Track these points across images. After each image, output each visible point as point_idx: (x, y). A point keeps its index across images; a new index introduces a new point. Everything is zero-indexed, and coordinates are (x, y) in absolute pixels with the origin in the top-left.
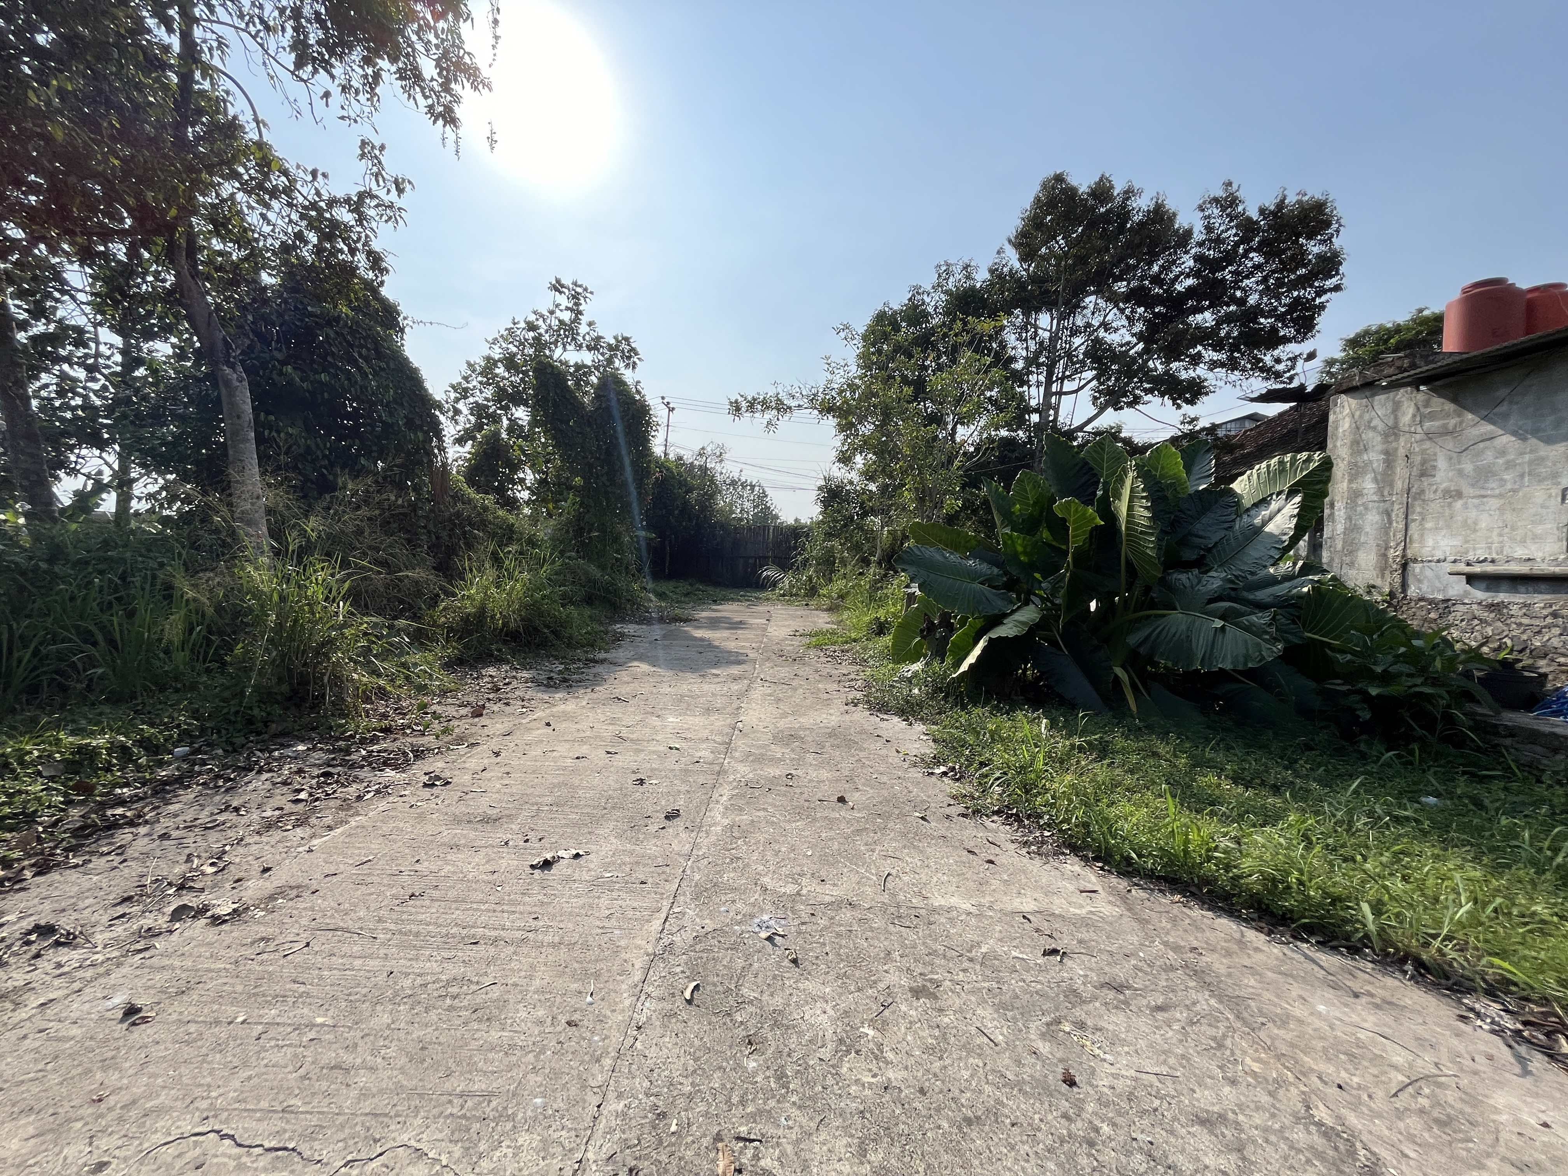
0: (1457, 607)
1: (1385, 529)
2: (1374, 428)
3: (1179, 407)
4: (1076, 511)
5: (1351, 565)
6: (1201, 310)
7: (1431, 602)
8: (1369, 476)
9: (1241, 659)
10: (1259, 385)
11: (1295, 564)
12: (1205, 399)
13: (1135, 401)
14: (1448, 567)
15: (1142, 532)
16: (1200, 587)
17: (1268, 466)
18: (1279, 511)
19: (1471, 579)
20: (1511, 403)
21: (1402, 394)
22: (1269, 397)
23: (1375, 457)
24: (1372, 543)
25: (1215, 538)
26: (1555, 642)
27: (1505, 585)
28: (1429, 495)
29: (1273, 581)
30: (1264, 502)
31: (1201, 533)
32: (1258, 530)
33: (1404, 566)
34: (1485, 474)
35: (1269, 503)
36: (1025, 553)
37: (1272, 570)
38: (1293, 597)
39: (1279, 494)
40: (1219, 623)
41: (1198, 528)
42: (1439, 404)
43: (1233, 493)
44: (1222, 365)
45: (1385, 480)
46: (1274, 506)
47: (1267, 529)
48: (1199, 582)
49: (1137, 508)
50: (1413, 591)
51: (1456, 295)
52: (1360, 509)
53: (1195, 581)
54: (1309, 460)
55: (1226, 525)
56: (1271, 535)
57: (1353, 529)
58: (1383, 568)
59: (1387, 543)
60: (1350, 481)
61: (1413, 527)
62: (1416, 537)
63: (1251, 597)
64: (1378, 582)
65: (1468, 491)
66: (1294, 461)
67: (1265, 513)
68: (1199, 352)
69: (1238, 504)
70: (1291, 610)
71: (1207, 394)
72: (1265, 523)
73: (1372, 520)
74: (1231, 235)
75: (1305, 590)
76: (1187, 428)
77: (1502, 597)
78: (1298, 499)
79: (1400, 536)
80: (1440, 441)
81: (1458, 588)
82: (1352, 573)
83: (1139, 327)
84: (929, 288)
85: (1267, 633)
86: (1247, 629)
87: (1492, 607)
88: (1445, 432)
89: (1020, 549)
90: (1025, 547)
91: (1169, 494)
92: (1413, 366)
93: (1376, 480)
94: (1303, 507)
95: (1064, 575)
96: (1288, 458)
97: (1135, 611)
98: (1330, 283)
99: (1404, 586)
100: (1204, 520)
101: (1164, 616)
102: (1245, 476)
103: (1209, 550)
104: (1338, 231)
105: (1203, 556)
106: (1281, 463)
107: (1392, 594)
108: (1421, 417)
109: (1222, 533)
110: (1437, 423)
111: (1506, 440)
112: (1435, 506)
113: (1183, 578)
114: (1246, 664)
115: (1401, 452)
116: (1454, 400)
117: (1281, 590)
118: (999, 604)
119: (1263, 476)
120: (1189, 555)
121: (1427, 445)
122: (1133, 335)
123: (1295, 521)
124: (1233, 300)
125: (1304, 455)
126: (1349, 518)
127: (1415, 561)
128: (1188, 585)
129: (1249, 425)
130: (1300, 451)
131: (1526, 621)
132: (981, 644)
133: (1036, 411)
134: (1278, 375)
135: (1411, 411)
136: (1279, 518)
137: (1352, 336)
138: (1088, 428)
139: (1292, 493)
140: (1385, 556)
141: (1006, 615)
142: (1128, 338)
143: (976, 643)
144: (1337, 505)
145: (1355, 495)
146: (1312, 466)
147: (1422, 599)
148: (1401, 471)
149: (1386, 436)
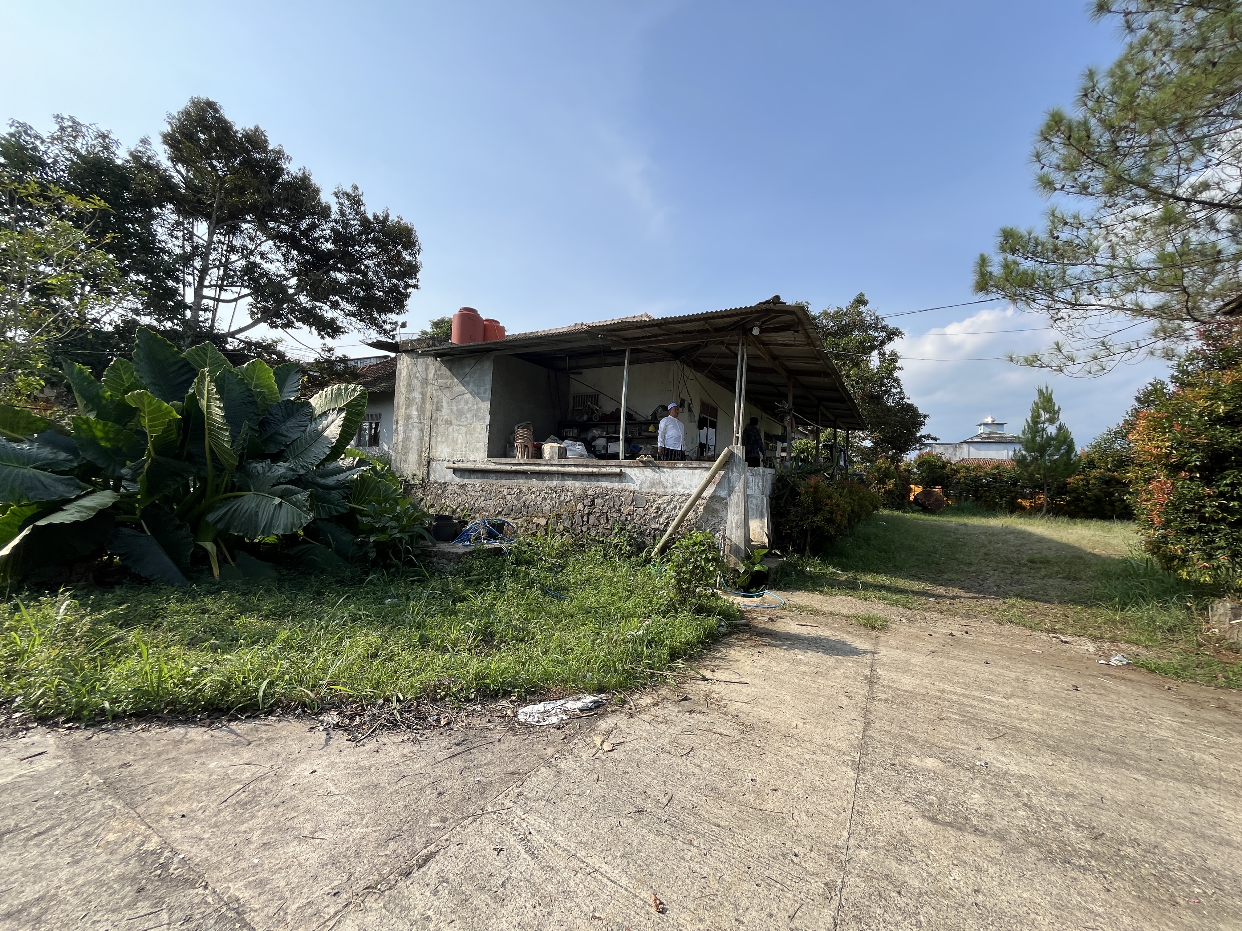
0: (450, 487)
1: (421, 439)
2: (417, 378)
3: (323, 338)
4: (150, 403)
5: (405, 461)
6: (340, 270)
7: (439, 484)
8: (415, 407)
9: (289, 526)
10: (374, 335)
11: (354, 459)
12: (342, 336)
13: (289, 325)
14: (446, 464)
15: (219, 428)
16: (269, 474)
17: (332, 390)
18: (333, 422)
19: (455, 471)
20: (470, 377)
21: (430, 360)
22: (378, 345)
23: (417, 395)
24: (415, 448)
25: (294, 437)
26: (482, 504)
27: (467, 474)
28: (439, 422)
29: (341, 470)
30: (325, 414)
31: (285, 433)
32: (320, 434)
33: (429, 463)
34: (460, 413)
35: (328, 416)
36: (107, 439)
37: (341, 463)
38: (347, 482)
39: (334, 410)
40: (277, 500)
41: (283, 428)
42: (445, 371)
43: (309, 405)
44: (354, 315)
45: (421, 410)
46: (330, 418)
47: (325, 434)
48: (270, 469)
49: (213, 407)
50: (432, 479)
51: (457, 312)
52: (410, 426)
53: (267, 469)
54: (354, 390)
55: (303, 429)
56: (326, 438)
57: (407, 439)
58: (420, 464)
59: (422, 448)
60: (406, 409)
61: (432, 439)
62: (434, 446)
63: (323, 481)
64: (417, 473)
65: (454, 421)
66: (346, 389)
67: (325, 422)
68: (337, 301)
69: (312, 413)
70: (346, 490)
71: (343, 332)
72: (324, 430)
73: (415, 434)
74: (355, 225)
75: (355, 476)
76: (326, 355)
77: (466, 481)
78: (343, 415)
79: (427, 444)
80: (444, 391)
81: (449, 476)
82: (406, 466)
83: (292, 265)
84: (45, 135)
85: (305, 506)
86: (294, 504)
87: (463, 486)
88: (447, 387)
89: (99, 434)
90: (106, 433)
91: (259, 400)
92: (434, 345)
93: (417, 410)
94: (346, 419)
95: (145, 461)
96: (343, 386)
97: (225, 492)
98: (412, 282)
99: (428, 474)
100: (288, 424)
101: (241, 496)
102: (318, 395)
103: (287, 446)
104: (419, 252)
105: (283, 450)
106: (339, 389)
107: (423, 480)
108: (437, 377)
109: (299, 434)
110: (444, 381)
111: (468, 396)
112: (441, 429)
113: (259, 466)
114: (292, 529)
115: (429, 395)
116: (450, 370)
117: (341, 477)
118: (61, 490)
119: (329, 396)
120: (273, 449)
121: (439, 393)
122: (287, 270)
123: (340, 429)
124: (358, 271)
125: (352, 386)
126: (405, 432)
127: (433, 460)
128: (261, 472)
129: (374, 362)
130: (350, 383)
131: (473, 494)
132: (26, 532)
133: (190, 308)
134: (386, 332)
135: (433, 371)
136: (332, 427)
137: (436, 320)
138: (241, 336)
139: (341, 410)
140: (420, 456)
141: (69, 501)
142: (282, 271)
143: (21, 530)
144: (400, 423)
145: (408, 417)
146: (357, 394)
147: (435, 483)
148: (428, 406)
149: (422, 384)
